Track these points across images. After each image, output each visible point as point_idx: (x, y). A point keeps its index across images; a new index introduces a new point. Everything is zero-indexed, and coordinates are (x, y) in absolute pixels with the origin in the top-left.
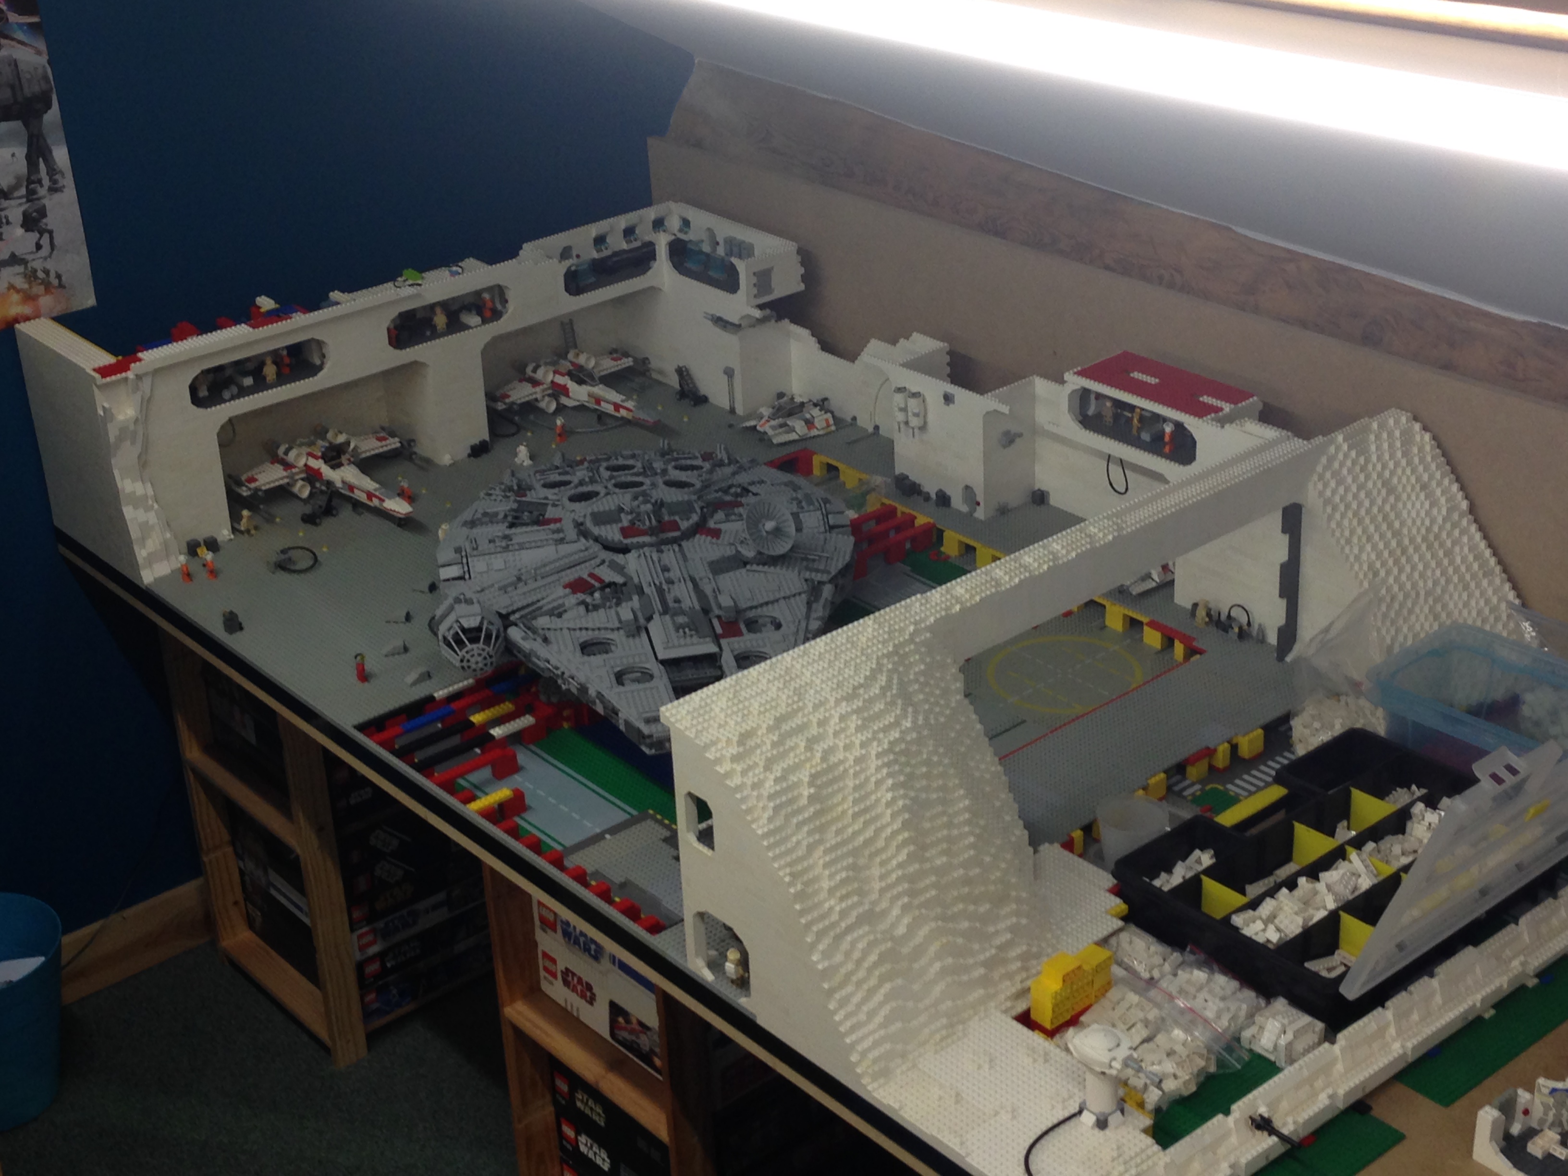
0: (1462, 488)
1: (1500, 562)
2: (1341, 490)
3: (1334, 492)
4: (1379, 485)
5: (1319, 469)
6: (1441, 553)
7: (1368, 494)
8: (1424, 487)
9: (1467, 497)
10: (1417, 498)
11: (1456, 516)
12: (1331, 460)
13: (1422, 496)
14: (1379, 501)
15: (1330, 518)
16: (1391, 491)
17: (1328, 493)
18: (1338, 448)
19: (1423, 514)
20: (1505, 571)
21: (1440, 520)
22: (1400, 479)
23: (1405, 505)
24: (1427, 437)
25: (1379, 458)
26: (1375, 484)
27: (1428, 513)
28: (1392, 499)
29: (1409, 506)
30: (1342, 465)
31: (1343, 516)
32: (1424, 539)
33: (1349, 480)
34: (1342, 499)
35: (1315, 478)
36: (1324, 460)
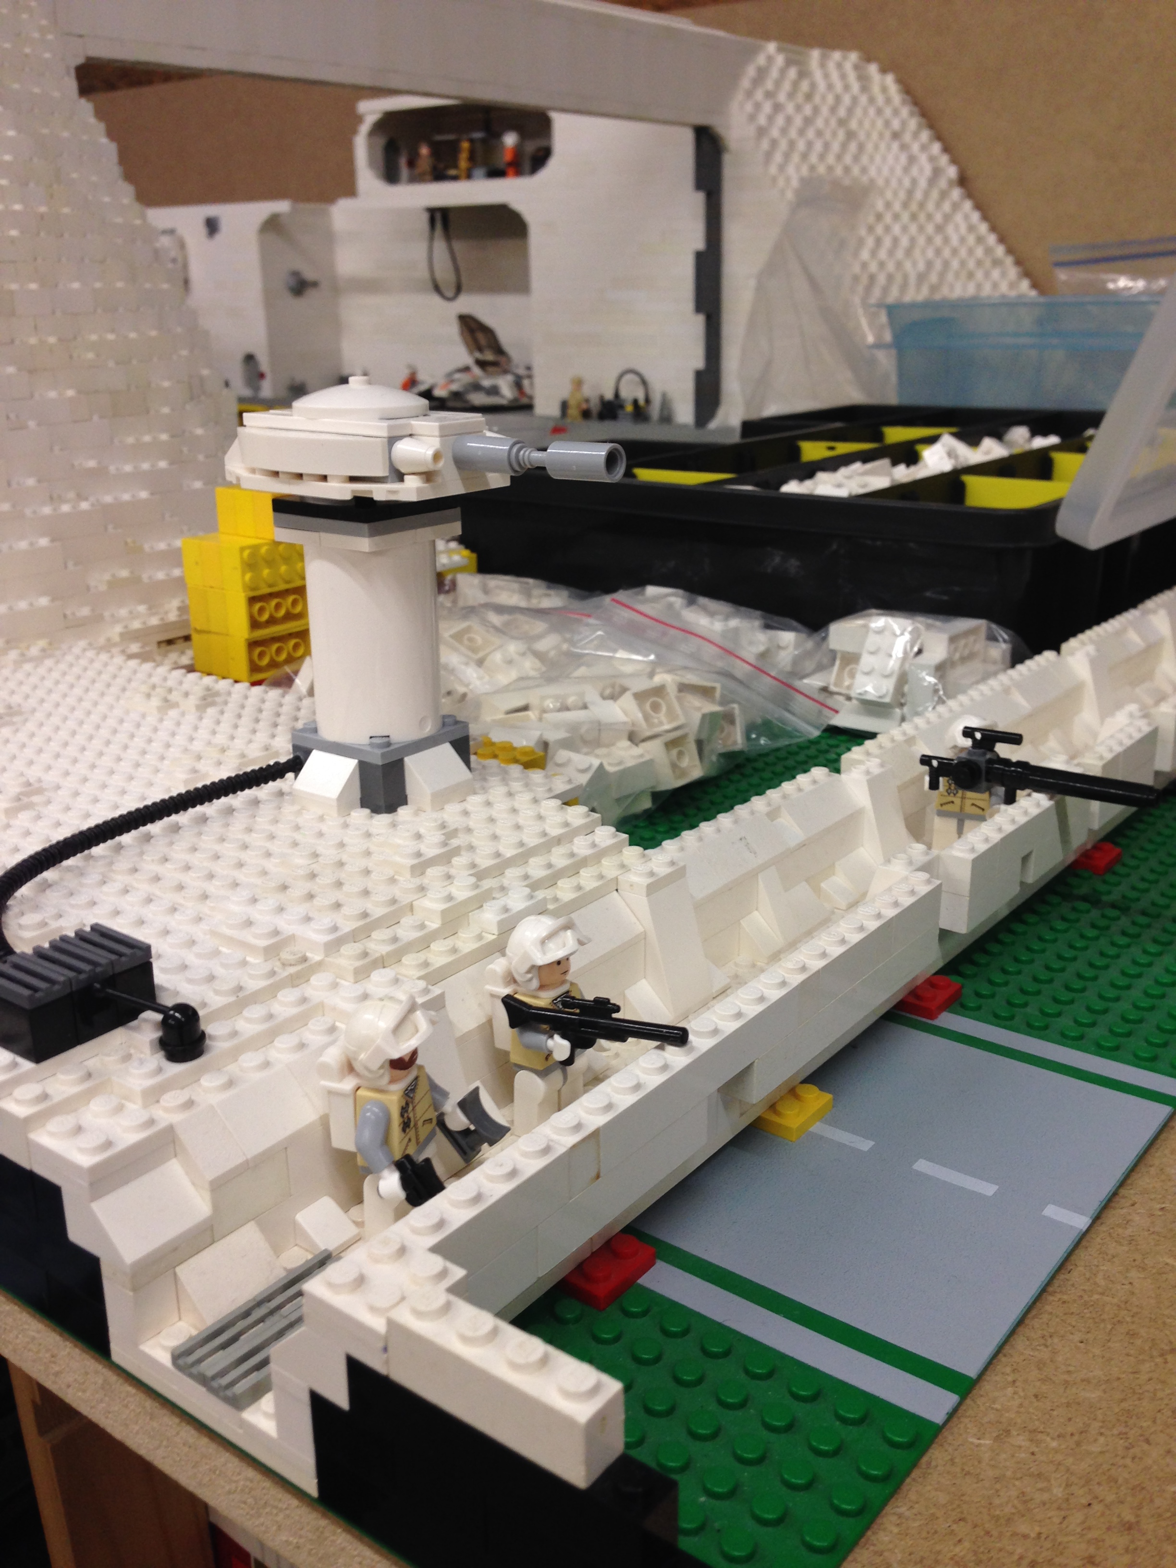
0: (946, 149)
1: (1010, 251)
2: (780, 120)
3: (771, 119)
4: (833, 122)
5: (745, 83)
6: (930, 229)
7: (819, 134)
8: (896, 136)
9: (954, 161)
10: (889, 148)
11: (943, 183)
12: (762, 73)
13: (895, 146)
14: (836, 147)
15: (769, 155)
16: (851, 135)
17: (762, 120)
18: (770, 59)
19: (899, 171)
20: (1018, 262)
21: (923, 183)
22: (861, 123)
23: (872, 159)
24: (890, 79)
25: (830, 87)
26: (827, 122)
27: (906, 170)
28: (853, 147)
29: (878, 159)
30: (778, 83)
31: (787, 156)
32: (905, 205)
33: (790, 108)
34: (784, 131)
35: (740, 96)
36: (751, 71)
